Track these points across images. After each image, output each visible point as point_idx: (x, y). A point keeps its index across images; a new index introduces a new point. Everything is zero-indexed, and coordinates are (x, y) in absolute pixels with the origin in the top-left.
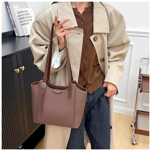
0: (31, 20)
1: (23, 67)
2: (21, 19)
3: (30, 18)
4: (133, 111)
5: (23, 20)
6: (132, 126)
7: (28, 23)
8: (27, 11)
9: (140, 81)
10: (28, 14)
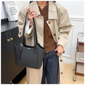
0: (17, 12)
1: (12, 38)
2: (12, 12)
3: (17, 11)
4: (74, 62)
5: (13, 12)
6: (73, 70)
7: (15, 14)
8: (15, 7)
9: (77, 46)
10: (16, 9)
